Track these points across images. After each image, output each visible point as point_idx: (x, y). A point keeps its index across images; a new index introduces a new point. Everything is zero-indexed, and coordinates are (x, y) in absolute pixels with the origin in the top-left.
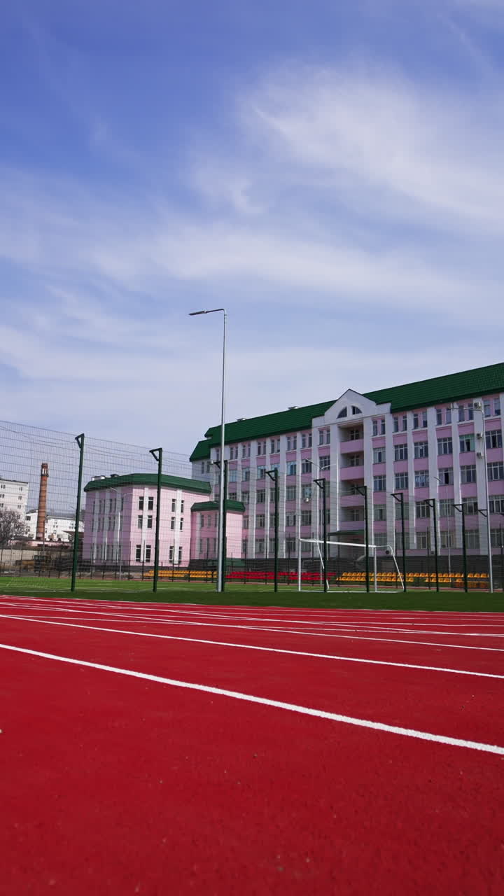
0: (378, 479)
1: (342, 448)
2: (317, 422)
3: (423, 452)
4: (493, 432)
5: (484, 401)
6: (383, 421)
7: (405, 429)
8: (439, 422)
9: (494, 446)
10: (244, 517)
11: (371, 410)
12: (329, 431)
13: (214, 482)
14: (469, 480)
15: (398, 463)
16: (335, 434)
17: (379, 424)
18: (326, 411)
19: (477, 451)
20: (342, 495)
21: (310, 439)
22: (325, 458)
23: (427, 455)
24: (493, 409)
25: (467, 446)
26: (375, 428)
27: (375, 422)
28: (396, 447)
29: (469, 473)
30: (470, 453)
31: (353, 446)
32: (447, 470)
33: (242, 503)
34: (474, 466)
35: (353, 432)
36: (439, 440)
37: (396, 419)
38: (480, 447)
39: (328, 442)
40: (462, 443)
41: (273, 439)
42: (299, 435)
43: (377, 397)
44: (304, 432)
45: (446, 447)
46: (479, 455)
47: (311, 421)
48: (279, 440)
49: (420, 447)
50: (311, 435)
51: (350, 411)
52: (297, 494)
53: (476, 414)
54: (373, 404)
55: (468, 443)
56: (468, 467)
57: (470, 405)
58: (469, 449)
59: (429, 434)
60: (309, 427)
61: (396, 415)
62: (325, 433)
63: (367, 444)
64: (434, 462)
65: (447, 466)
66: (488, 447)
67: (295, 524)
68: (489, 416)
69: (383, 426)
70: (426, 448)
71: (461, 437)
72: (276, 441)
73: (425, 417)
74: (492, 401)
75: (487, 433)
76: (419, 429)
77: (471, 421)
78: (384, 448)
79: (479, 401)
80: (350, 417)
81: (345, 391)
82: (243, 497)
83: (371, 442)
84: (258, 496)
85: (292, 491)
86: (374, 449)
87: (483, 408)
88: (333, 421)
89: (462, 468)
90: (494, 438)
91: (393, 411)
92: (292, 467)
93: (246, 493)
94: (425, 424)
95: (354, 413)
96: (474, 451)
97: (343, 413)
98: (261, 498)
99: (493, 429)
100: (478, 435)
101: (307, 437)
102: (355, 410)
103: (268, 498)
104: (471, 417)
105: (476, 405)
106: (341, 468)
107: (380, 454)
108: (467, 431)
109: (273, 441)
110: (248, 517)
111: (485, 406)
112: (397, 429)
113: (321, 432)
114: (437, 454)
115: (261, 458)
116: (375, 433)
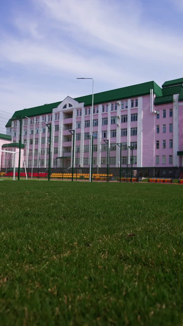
0: (78, 135)
1: (64, 122)
2: (54, 110)
3: (96, 124)
4: (124, 116)
5: (122, 102)
6: (81, 110)
7: (89, 114)
8: (103, 111)
9: (124, 122)
10: (24, 150)
11: (76, 105)
12: (59, 114)
13: (13, 135)
14: (113, 136)
15: (86, 128)
16: (62, 116)
17: (79, 111)
18: (58, 105)
19: (117, 124)
20: (63, 142)
21: (52, 118)
22: (57, 126)
23: (97, 125)
24: (125, 106)
25: (113, 121)
26: (78, 113)
27: (78, 111)
28: (85, 121)
29: (113, 133)
30: (114, 125)
31: (68, 121)
32: (105, 131)
33: (24, 145)
34: (116, 130)
35: (69, 115)
36: (103, 119)
37: (86, 109)
38: (119, 122)
39: (59, 119)
40: (112, 120)
41: (37, 117)
42: (47, 116)
43: (79, 100)
44: (49, 114)
45: (105, 122)
46: (118, 125)
47: (52, 110)
48: (39, 118)
49: (95, 122)
50: (52, 116)
51: (68, 106)
52: (45, 141)
53: (118, 107)
54: (77, 102)
55: (114, 121)
56: (113, 130)
57: (116, 104)
58: (114, 123)
59: (99, 116)
60: (51, 112)
61: (86, 108)
62: (58, 115)
63: (74, 120)
64: (100, 128)
65: (105, 130)
66: (122, 122)
67: (44, 153)
68: (123, 109)
69: (81, 112)
70: (97, 122)
71: (111, 117)
72: (38, 118)
73: (98, 109)
74: (125, 103)
75: (122, 116)
76: (95, 114)
77: (116, 111)
78: (81, 122)
79: (119, 102)
80: (68, 108)
81: (66, 97)
82: (24, 142)
83: (76, 119)
84: (30, 142)
85: (43, 140)
86: (77, 122)
87: (121, 105)
88: (61, 110)
89: (111, 131)
90: (124, 118)
91: (85, 106)
92: (44, 129)
93: (25, 140)
94: (98, 112)
95: (69, 106)
96: (116, 124)
97: (65, 107)
98: (31, 143)
99: (124, 114)
100: (118, 117)
101: (50, 116)
102: (70, 105)
103: (34, 143)
104: (116, 109)
105: (118, 104)
106: (63, 130)
107: (79, 124)
108: (113, 115)
109: (37, 118)
110: (25, 150)
111: (122, 104)
112: (86, 114)
113: (56, 115)
114: (101, 125)
115: (31, 125)
116: (78, 115)
